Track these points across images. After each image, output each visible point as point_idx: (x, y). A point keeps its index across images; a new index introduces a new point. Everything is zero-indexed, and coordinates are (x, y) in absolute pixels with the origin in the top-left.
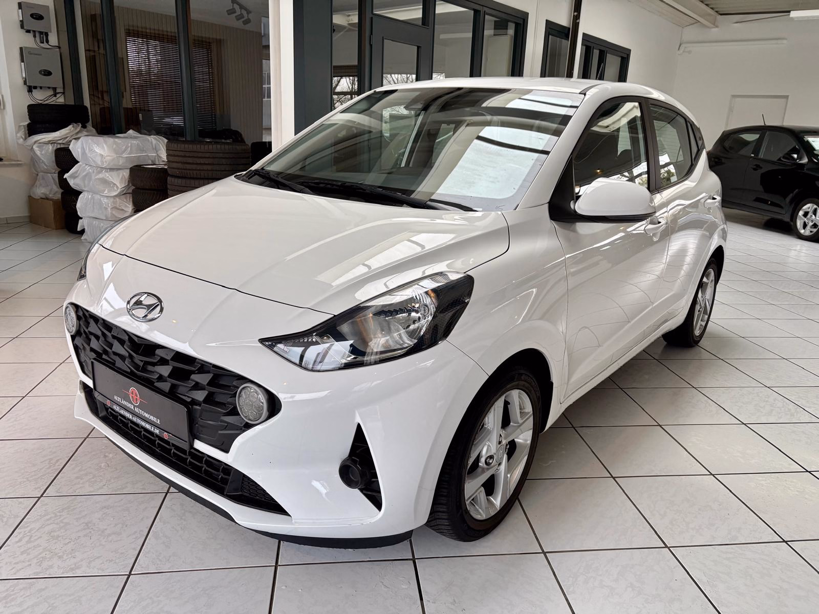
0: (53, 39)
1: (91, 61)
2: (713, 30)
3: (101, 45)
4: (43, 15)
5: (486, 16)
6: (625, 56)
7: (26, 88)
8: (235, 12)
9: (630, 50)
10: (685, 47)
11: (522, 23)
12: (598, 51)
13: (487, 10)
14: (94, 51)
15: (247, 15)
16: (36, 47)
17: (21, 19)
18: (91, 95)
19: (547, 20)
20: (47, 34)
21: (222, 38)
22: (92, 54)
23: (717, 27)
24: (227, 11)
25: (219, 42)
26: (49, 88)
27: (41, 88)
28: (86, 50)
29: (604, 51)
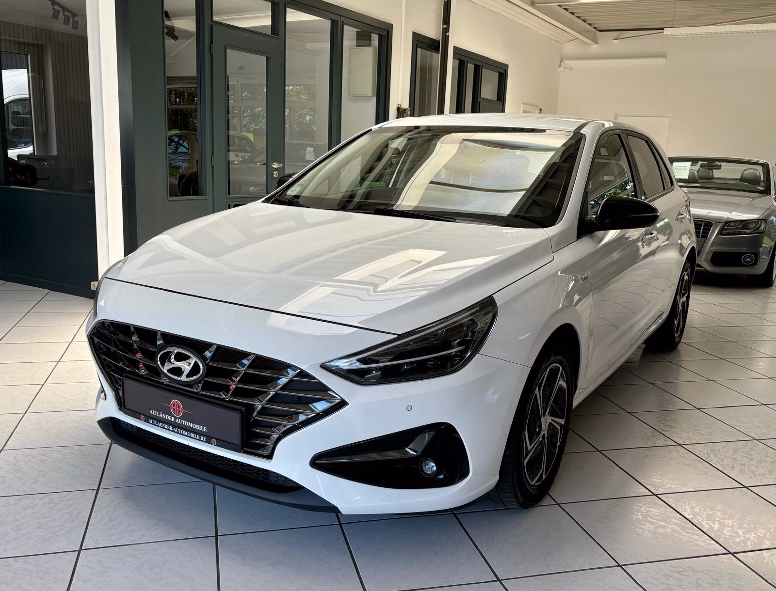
2: (592, 46)
5: (345, 27)
6: (503, 71)
9: (508, 66)
10: (566, 64)
11: (386, 34)
12: (473, 66)
13: (345, 20)
19: (413, 32)
23: (597, 44)
24: (49, 13)
29: (480, 66)
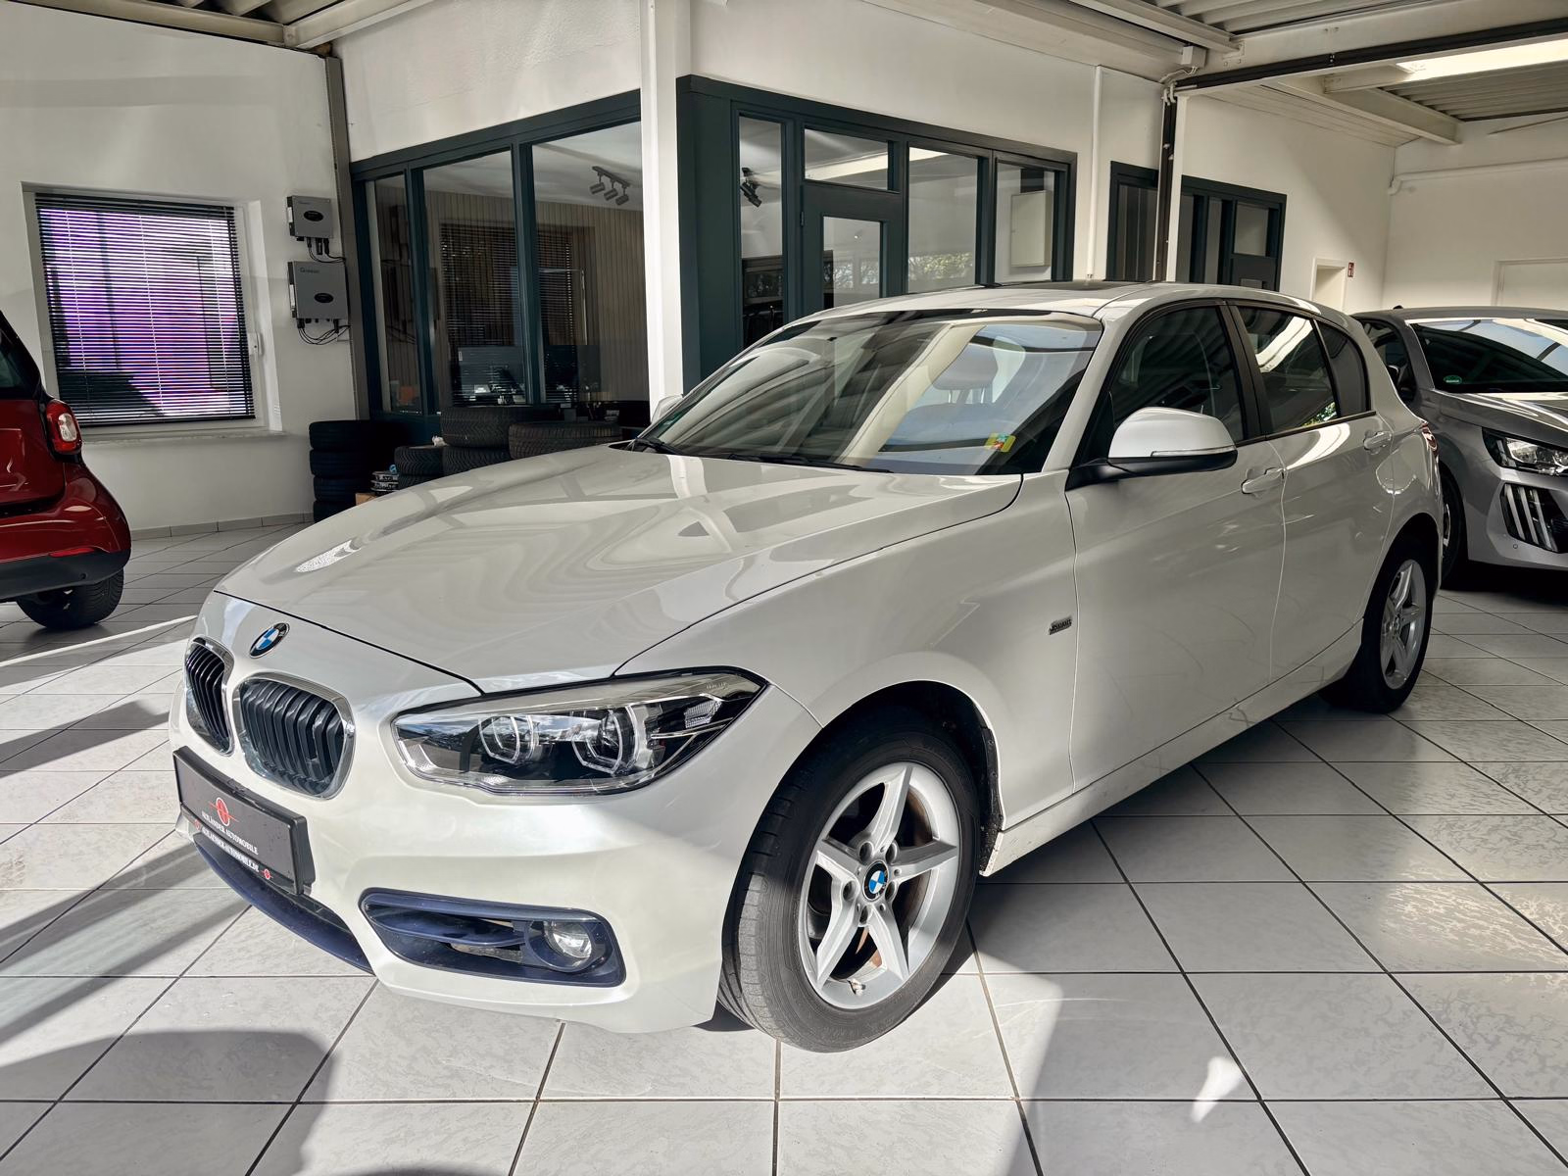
0: (336, 247)
1: (390, 278)
2: (1453, 147)
3: (405, 254)
4: (323, 214)
5: (999, 165)
6: (1277, 207)
7: (295, 323)
8: (603, 189)
9: (1286, 196)
10: (1402, 182)
11: (1065, 169)
12: (1220, 203)
13: (1000, 156)
14: (394, 261)
15: (622, 190)
16: (311, 260)
17: (291, 221)
18: (389, 328)
19: (1113, 163)
20: (327, 242)
21: (586, 225)
22: (390, 265)
23: (1460, 142)
24: (592, 188)
25: (583, 232)
26: (328, 320)
27: (317, 321)
28: (382, 261)
29: (1231, 202)
